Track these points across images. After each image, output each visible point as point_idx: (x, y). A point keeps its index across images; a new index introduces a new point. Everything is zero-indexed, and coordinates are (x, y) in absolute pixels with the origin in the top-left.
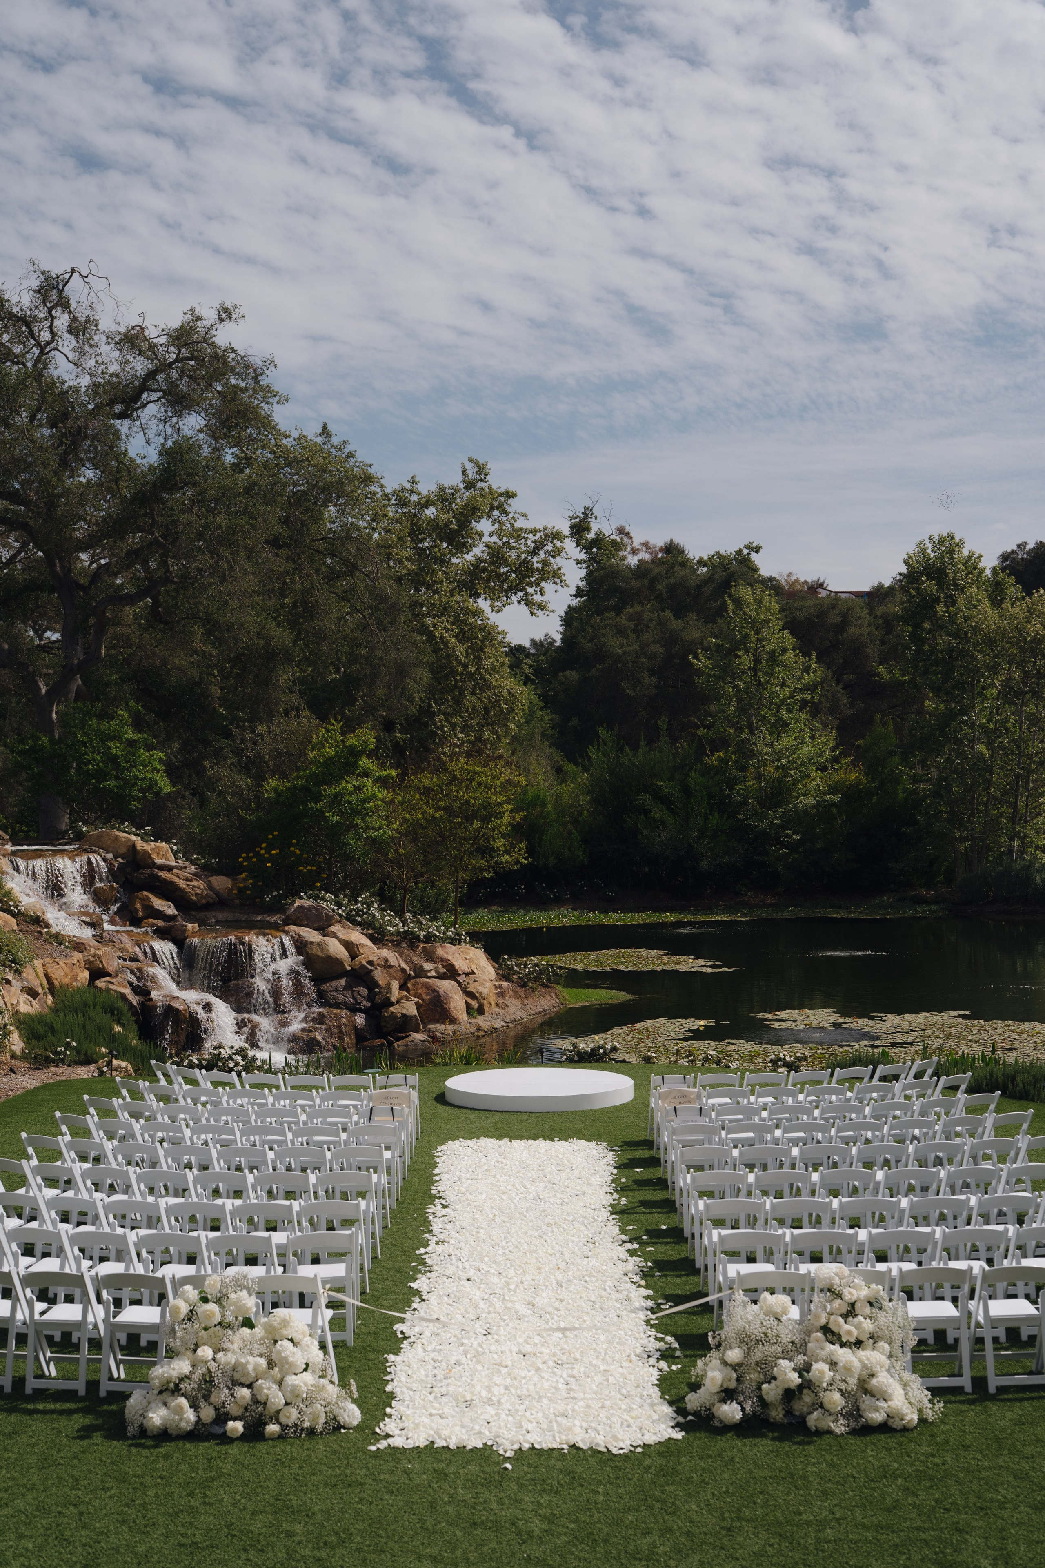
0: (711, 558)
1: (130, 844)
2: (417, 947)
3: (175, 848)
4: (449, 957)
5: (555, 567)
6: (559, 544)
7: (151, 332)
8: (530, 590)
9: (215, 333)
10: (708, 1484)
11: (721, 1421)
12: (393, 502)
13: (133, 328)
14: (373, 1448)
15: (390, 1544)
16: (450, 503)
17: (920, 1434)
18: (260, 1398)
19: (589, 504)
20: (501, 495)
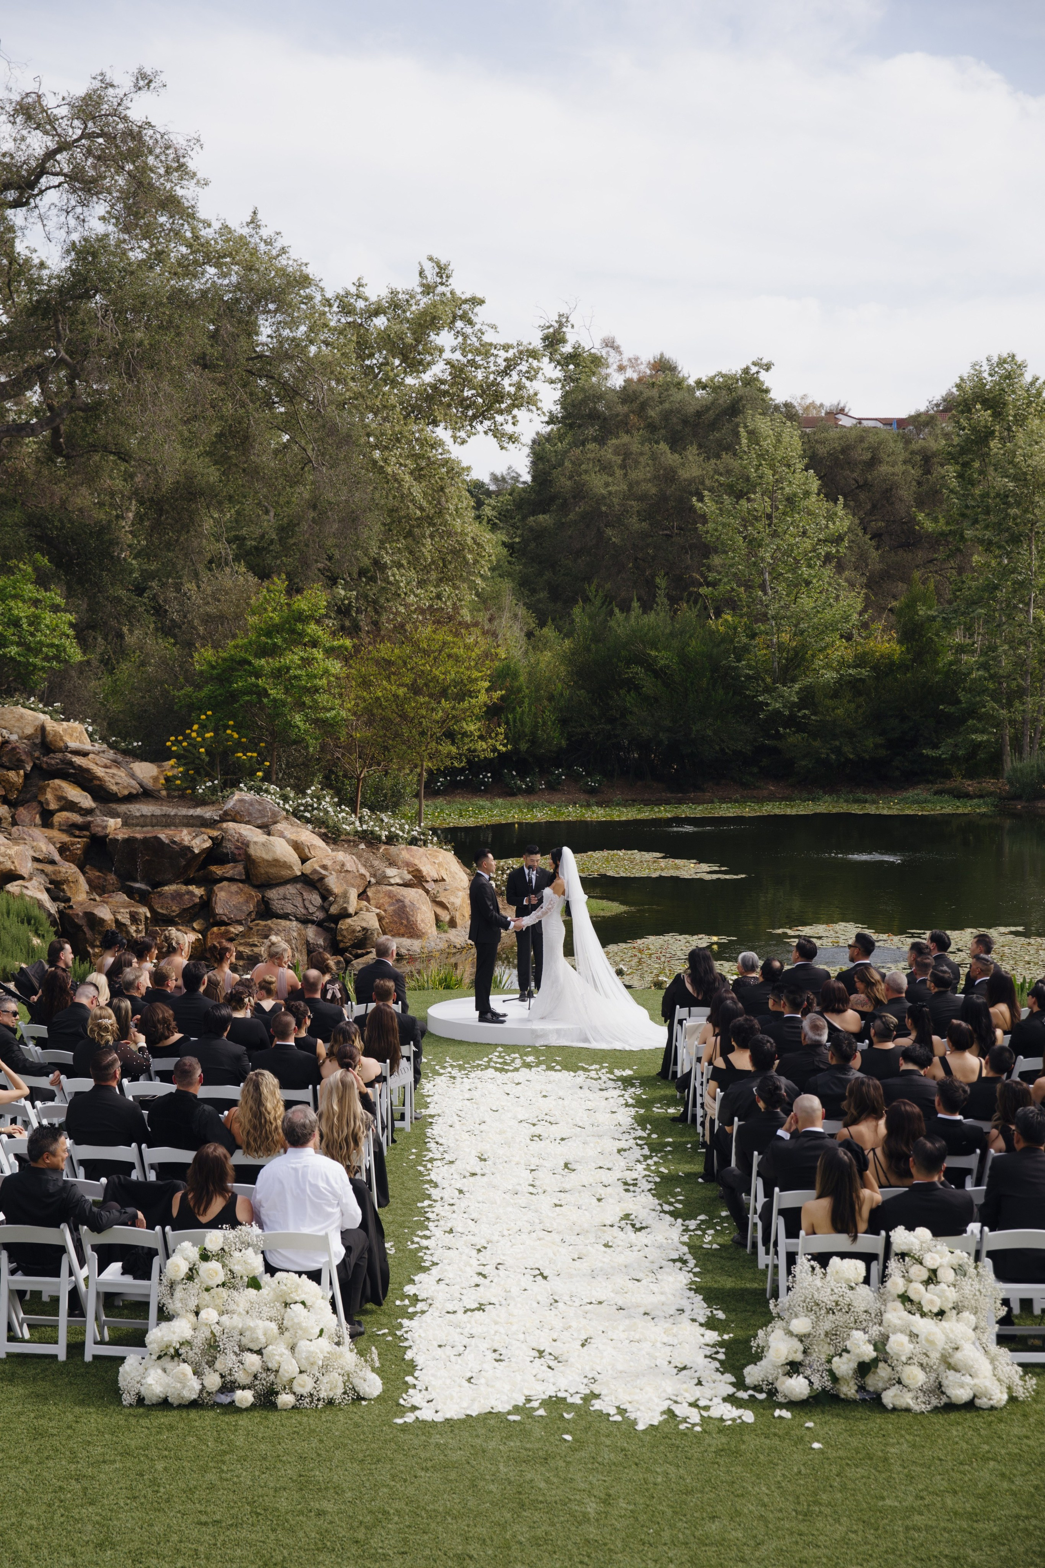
0: (712, 379)
1: (37, 723)
2: (378, 849)
3: (90, 729)
4: (416, 862)
5: (531, 392)
6: (535, 363)
7: (50, 102)
8: (499, 418)
9: (129, 105)
10: (777, 1465)
11: (785, 1396)
12: (335, 309)
13: (27, 95)
14: (399, 1421)
15: (433, 1525)
16: (404, 312)
17: (1010, 1414)
18: (272, 1365)
19: (564, 310)
20: (466, 301)
